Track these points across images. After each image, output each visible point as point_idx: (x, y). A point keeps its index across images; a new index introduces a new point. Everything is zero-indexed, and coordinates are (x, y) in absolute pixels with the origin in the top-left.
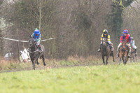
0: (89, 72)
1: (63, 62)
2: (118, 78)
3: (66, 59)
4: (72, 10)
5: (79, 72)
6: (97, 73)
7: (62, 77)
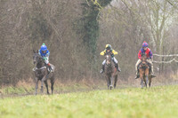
0: (49, 104)
1: (11, 89)
2: (91, 113)
3: (15, 85)
4: (23, 11)
5: (34, 104)
6: (61, 105)
7: (9, 111)
